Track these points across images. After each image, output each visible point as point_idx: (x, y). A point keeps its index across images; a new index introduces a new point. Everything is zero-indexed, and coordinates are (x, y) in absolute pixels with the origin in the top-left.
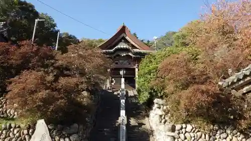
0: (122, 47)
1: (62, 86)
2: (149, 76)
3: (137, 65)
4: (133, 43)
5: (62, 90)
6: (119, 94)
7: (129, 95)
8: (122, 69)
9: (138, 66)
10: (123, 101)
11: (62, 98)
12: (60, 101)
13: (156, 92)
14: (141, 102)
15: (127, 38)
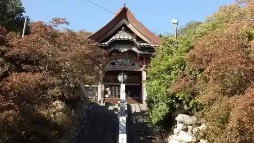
0: (122, 37)
1: (11, 86)
2: (168, 77)
3: (144, 66)
4: (139, 35)
5: (12, 93)
6: (116, 109)
7: (133, 110)
8: (121, 71)
9: (146, 67)
10: (123, 120)
11: (10, 107)
12: (6, 112)
13: (180, 102)
14: (155, 120)
15: (130, 26)
